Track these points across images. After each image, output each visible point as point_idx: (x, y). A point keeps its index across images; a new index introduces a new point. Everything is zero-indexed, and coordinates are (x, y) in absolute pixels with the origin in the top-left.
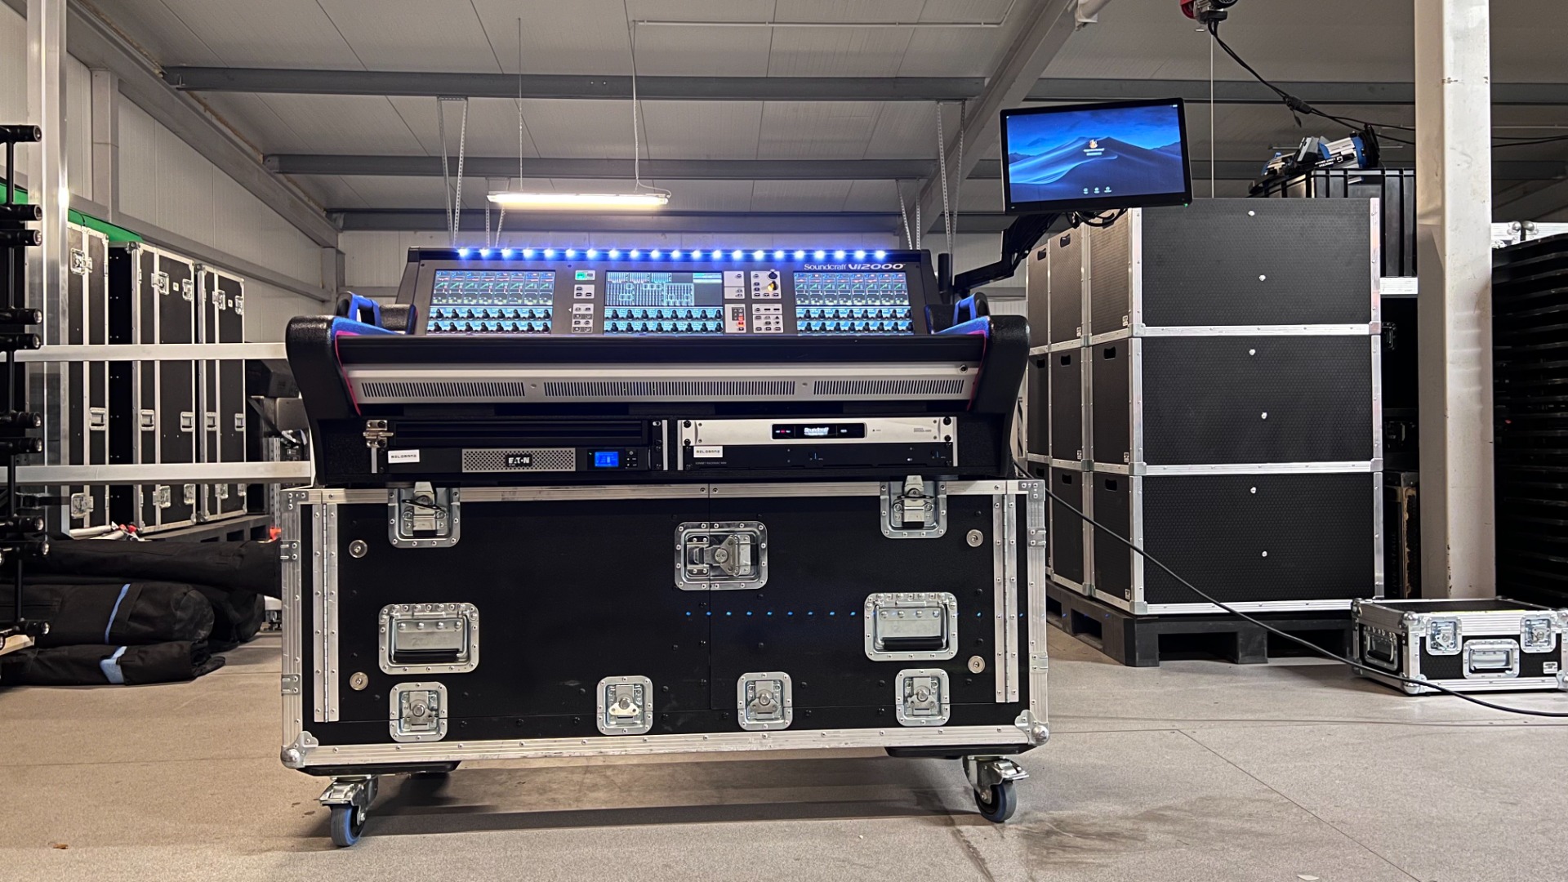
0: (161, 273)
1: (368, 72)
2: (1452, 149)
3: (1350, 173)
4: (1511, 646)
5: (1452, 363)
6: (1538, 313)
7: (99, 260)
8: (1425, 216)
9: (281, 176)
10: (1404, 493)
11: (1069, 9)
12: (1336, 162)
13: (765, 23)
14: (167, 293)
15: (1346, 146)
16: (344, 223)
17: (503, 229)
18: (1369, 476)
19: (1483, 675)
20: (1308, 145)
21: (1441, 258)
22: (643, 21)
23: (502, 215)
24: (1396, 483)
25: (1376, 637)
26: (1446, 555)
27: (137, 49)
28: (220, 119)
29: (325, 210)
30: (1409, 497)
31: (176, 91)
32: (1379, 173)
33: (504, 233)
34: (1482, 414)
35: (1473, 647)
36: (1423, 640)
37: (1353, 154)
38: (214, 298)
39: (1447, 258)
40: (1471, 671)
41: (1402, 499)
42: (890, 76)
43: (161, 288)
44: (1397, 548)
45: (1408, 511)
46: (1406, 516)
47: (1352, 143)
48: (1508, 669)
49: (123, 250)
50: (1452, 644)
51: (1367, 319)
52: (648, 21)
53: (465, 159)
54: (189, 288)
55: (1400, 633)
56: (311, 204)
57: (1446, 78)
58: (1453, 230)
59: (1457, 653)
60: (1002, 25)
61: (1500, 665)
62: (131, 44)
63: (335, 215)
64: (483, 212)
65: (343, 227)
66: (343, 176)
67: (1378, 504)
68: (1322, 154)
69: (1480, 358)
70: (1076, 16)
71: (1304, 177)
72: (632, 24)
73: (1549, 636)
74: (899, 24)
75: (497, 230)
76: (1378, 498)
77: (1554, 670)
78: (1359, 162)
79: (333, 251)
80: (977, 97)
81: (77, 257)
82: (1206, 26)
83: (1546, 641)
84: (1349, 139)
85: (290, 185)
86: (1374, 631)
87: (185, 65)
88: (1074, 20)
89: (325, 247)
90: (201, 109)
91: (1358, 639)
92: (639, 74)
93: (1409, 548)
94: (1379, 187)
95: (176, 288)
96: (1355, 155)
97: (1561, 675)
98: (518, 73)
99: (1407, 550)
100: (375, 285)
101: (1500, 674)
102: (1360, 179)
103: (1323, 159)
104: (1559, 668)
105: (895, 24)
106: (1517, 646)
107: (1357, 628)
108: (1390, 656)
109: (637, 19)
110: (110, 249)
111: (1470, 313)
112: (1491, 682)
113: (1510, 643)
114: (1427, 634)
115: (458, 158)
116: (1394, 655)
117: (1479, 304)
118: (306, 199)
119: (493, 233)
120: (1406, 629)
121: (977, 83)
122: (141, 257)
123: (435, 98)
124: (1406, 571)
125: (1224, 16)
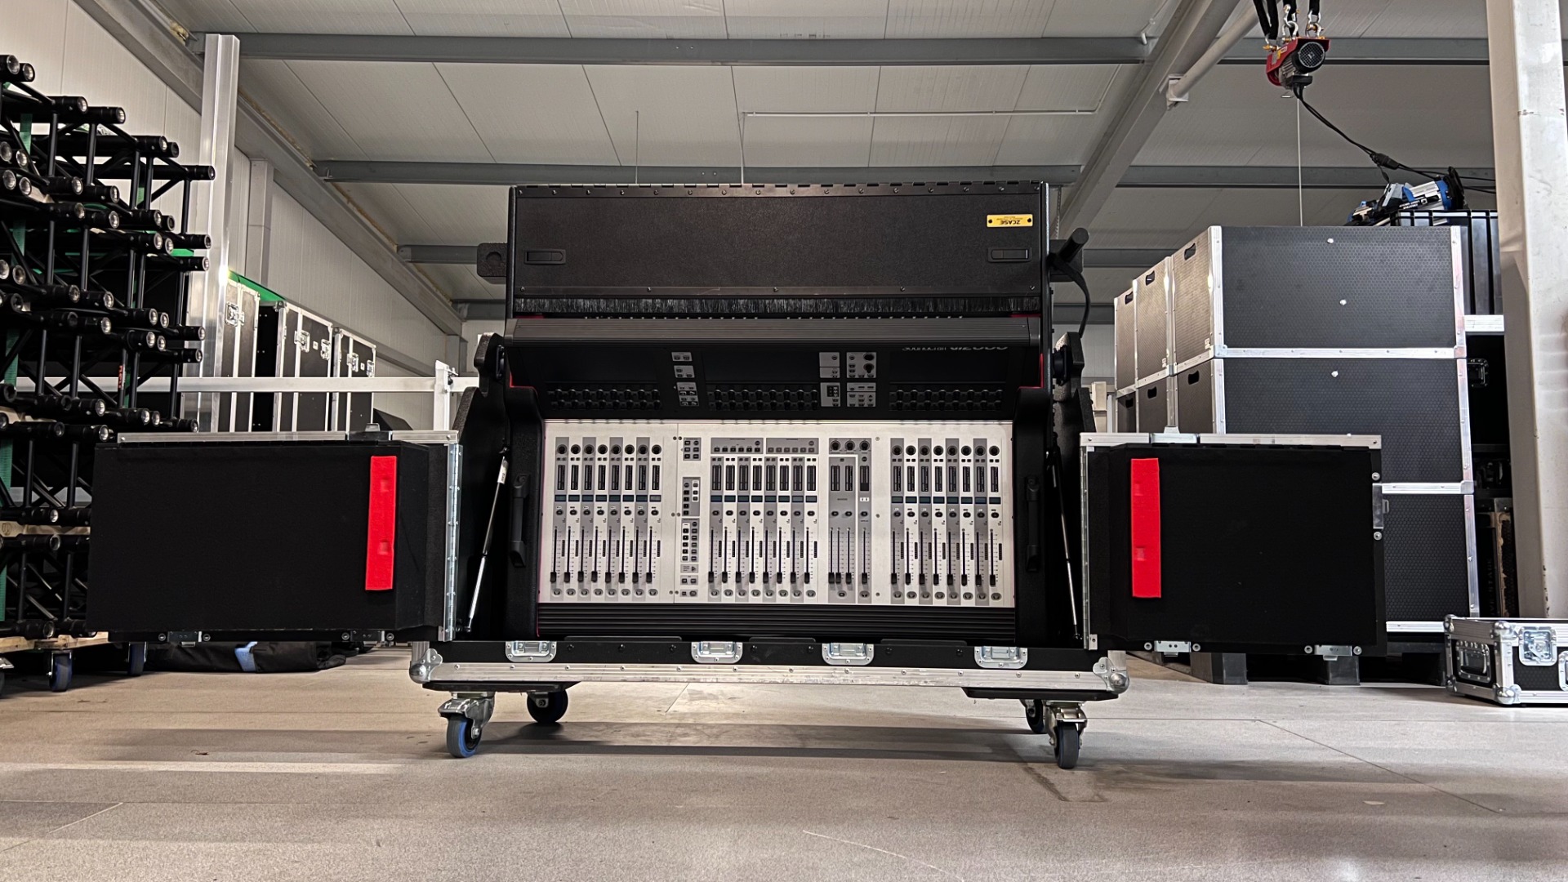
0: (303, 331)
2: (1531, 177)
3: (1434, 214)
5: (1539, 385)
7: (250, 315)
8: (1508, 243)
9: (411, 265)
10: (1498, 518)
11: (1161, 90)
12: (1420, 204)
13: (867, 113)
14: (307, 350)
15: (1430, 189)
16: (468, 313)
18: (1460, 497)
20: (1394, 191)
21: (1525, 283)
22: (752, 113)
24: (1490, 509)
25: (1469, 652)
26: (1541, 577)
27: (292, 144)
28: (360, 211)
29: (451, 300)
30: (1503, 522)
31: (324, 182)
32: (1465, 214)
36: (1516, 650)
37: (1437, 196)
38: (348, 360)
39: (1530, 281)
40: (1566, 683)
41: (1496, 523)
42: (987, 165)
43: (303, 345)
44: (1493, 575)
45: (1503, 536)
46: (1501, 541)
47: (1436, 186)
49: (271, 308)
50: (1546, 654)
51: (1451, 346)
52: (757, 113)
54: (326, 348)
55: (1492, 643)
56: (438, 293)
57: (1521, 110)
58: (1534, 255)
59: (1553, 664)
60: (1096, 112)
62: (287, 139)
63: (460, 306)
66: (469, 266)
67: (1470, 527)
68: (1406, 198)
70: (1168, 96)
71: (1388, 219)
72: (741, 116)
74: (996, 112)
76: (1469, 519)
78: (1444, 204)
79: (458, 338)
80: (1073, 184)
81: (232, 310)
82: (1292, 92)
84: (1433, 182)
85: (420, 274)
86: (1466, 645)
87: (333, 159)
88: (1165, 100)
89: (450, 335)
90: (345, 200)
91: (1451, 655)
92: (747, 166)
93: (1505, 574)
94: (1465, 228)
95: (316, 347)
96: (1440, 197)
98: (634, 164)
99: (1503, 576)
102: (1445, 221)
103: (1407, 202)
105: (992, 112)
107: (1449, 644)
108: (1483, 669)
109: (746, 111)
110: (260, 307)
111: (1557, 335)
114: (1520, 644)
116: (1488, 667)
117: (1564, 326)
118: (434, 289)
120: (1497, 638)
121: (1073, 171)
122: (287, 314)
124: (1504, 597)
125: (1309, 81)
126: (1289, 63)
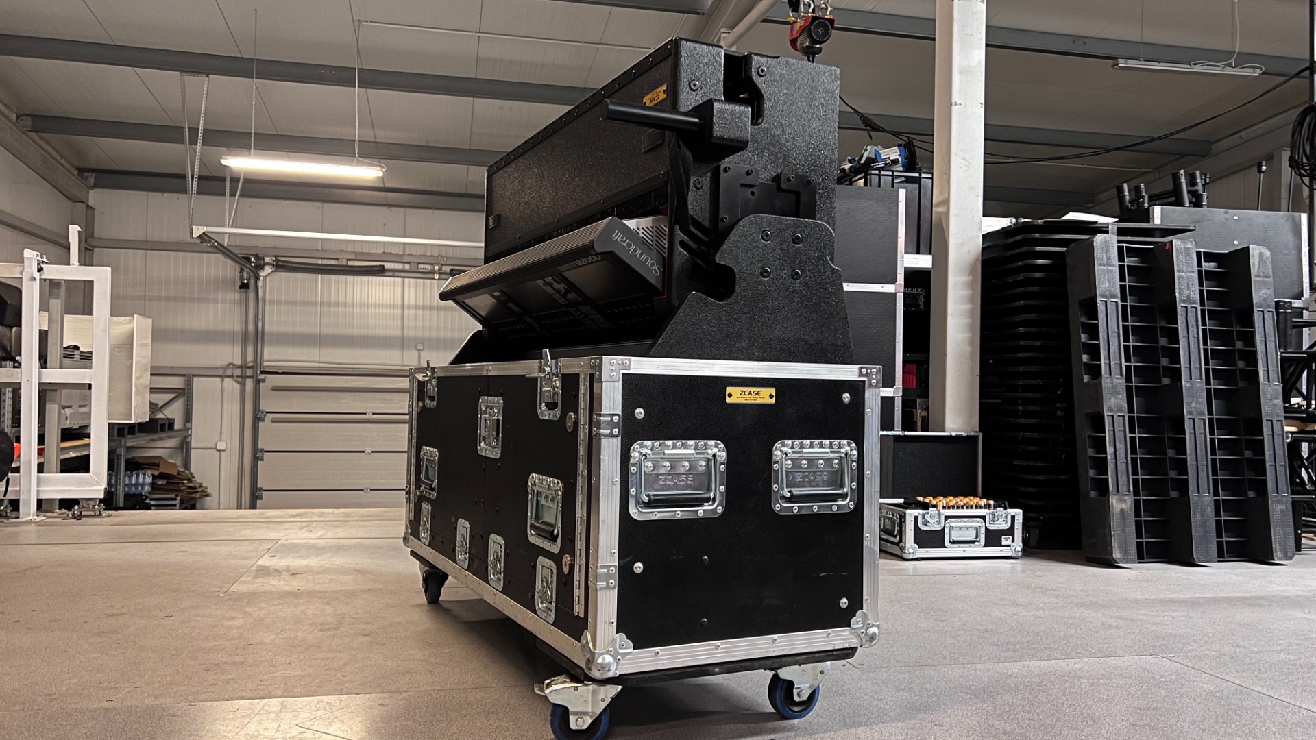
1: (116, 45)
2: (956, 155)
3: (896, 173)
4: (979, 524)
5: (951, 315)
6: (1010, 280)
8: (939, 204)
9: (32, 134)
10: (919, 414)
12: (886, 164)
13: (472, 32)
15: (894, 153)
16: (95, 182)
17: (241, 196)
18: (893, 399)
19: (959, 545)
20: (868, 152)
21: (947, 238)
22: (367, 21)
23: (241, 181)
24: (913, 406)
29: (77, 168)
30: (922, 417)
32: (917, 175)
33: (241, 199)
34: (972, 353)
35: (952, 524)
36: (916, 518)
37: (898, 159)
39: (950, 236)
40: (950, 542)
41: (917, 418)
42: (579, 86)
45: (921, 428)
47: (898, 151)
48: (977, 541)
50: (937, 521)
51: (893, 281)
52: (371, 22)
53: (204, 130)
55: (901, 513)
56: (63, 162)
57: (953, 101)
58: (955, 216)
59: (940, 528)
61: (972, 538)
63: (86, 174)
64: (224, 179)
65: (94, 185)
66: (95, 139)
67: (898, 422)
68: (876, 159)
69: (972, 312)
71: (862, 175)
72: (357, 23)
73: (1006, 517)
75: (235, 195)
76: (898, 414)
77: (1009, 542)
78: (903, 166)
79: (84, 205)
82: (806, 58)
83: (1004, 521)
84: (896, 148)
85: (42, 143)
89: (76, 202)
92: (361, 67)
94: (917, 186)
96: (900, 160)
97: (1014, 546)
98: (253, 57)
100: (123, 238)
101: (971, 545)
102: (903, 179)
103: (877, 162)
104: (1013, 541)
106: (984, 524)
108: (894, 532)
109: (361, 19)
111: (965, 278)
112: (964, 551)
113: (979, 522)
114: (919, 514)
115: (198, 129)
116: (897, 530)
117: (972, 271)
118: (58, 158)
119: (232, 198)
123: (179, 73)
125: (819, 51)
126: (805, 35)
